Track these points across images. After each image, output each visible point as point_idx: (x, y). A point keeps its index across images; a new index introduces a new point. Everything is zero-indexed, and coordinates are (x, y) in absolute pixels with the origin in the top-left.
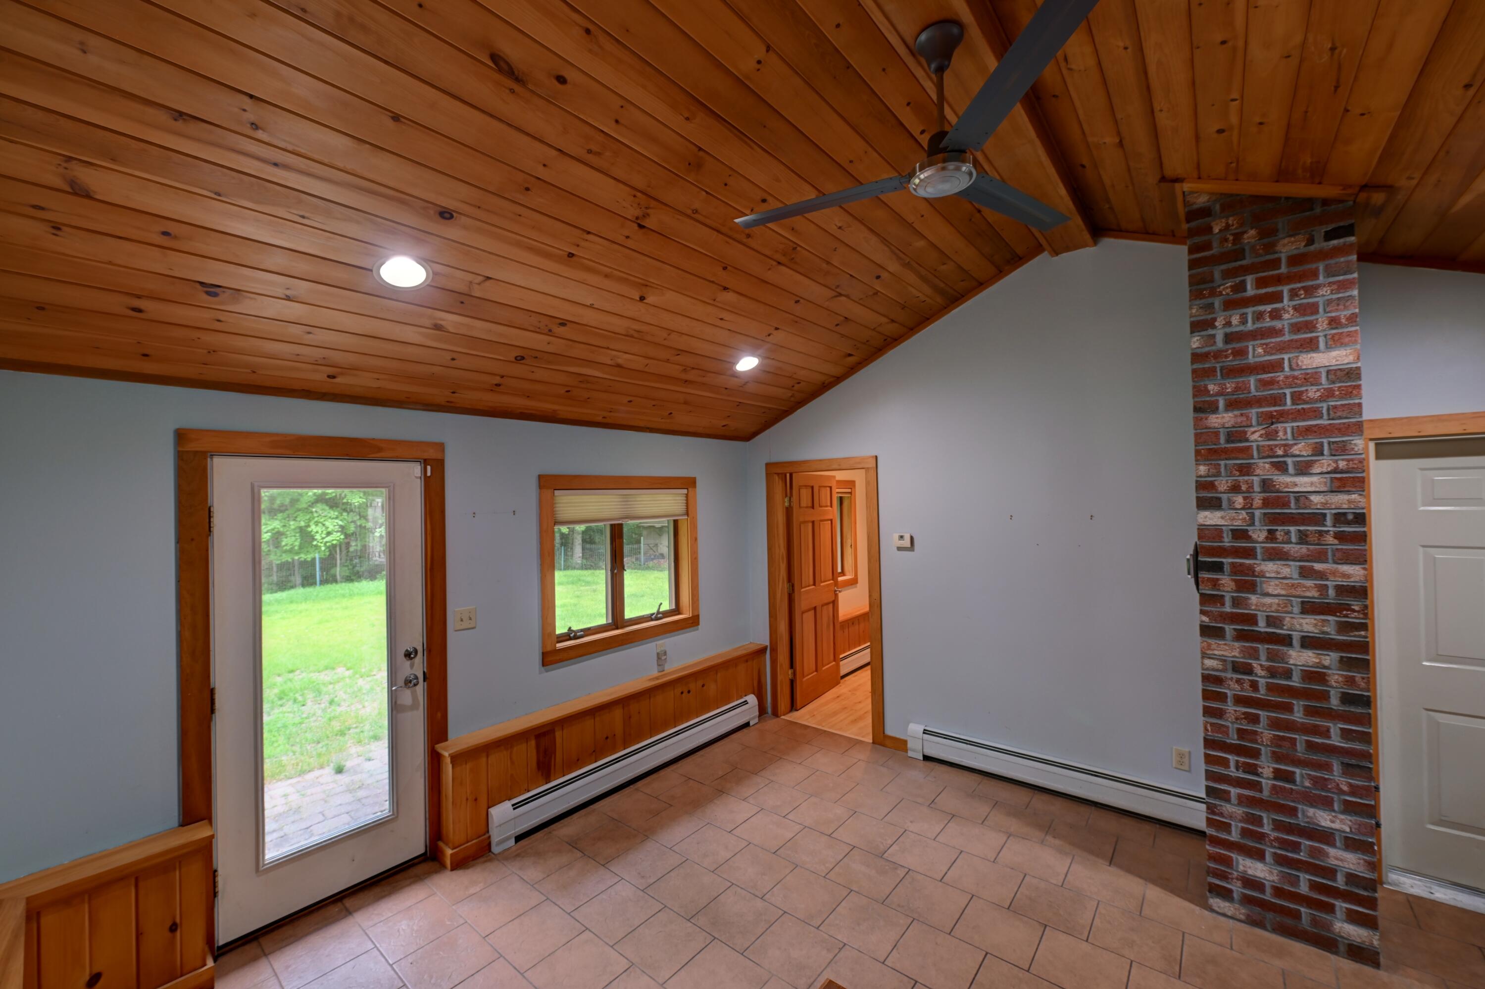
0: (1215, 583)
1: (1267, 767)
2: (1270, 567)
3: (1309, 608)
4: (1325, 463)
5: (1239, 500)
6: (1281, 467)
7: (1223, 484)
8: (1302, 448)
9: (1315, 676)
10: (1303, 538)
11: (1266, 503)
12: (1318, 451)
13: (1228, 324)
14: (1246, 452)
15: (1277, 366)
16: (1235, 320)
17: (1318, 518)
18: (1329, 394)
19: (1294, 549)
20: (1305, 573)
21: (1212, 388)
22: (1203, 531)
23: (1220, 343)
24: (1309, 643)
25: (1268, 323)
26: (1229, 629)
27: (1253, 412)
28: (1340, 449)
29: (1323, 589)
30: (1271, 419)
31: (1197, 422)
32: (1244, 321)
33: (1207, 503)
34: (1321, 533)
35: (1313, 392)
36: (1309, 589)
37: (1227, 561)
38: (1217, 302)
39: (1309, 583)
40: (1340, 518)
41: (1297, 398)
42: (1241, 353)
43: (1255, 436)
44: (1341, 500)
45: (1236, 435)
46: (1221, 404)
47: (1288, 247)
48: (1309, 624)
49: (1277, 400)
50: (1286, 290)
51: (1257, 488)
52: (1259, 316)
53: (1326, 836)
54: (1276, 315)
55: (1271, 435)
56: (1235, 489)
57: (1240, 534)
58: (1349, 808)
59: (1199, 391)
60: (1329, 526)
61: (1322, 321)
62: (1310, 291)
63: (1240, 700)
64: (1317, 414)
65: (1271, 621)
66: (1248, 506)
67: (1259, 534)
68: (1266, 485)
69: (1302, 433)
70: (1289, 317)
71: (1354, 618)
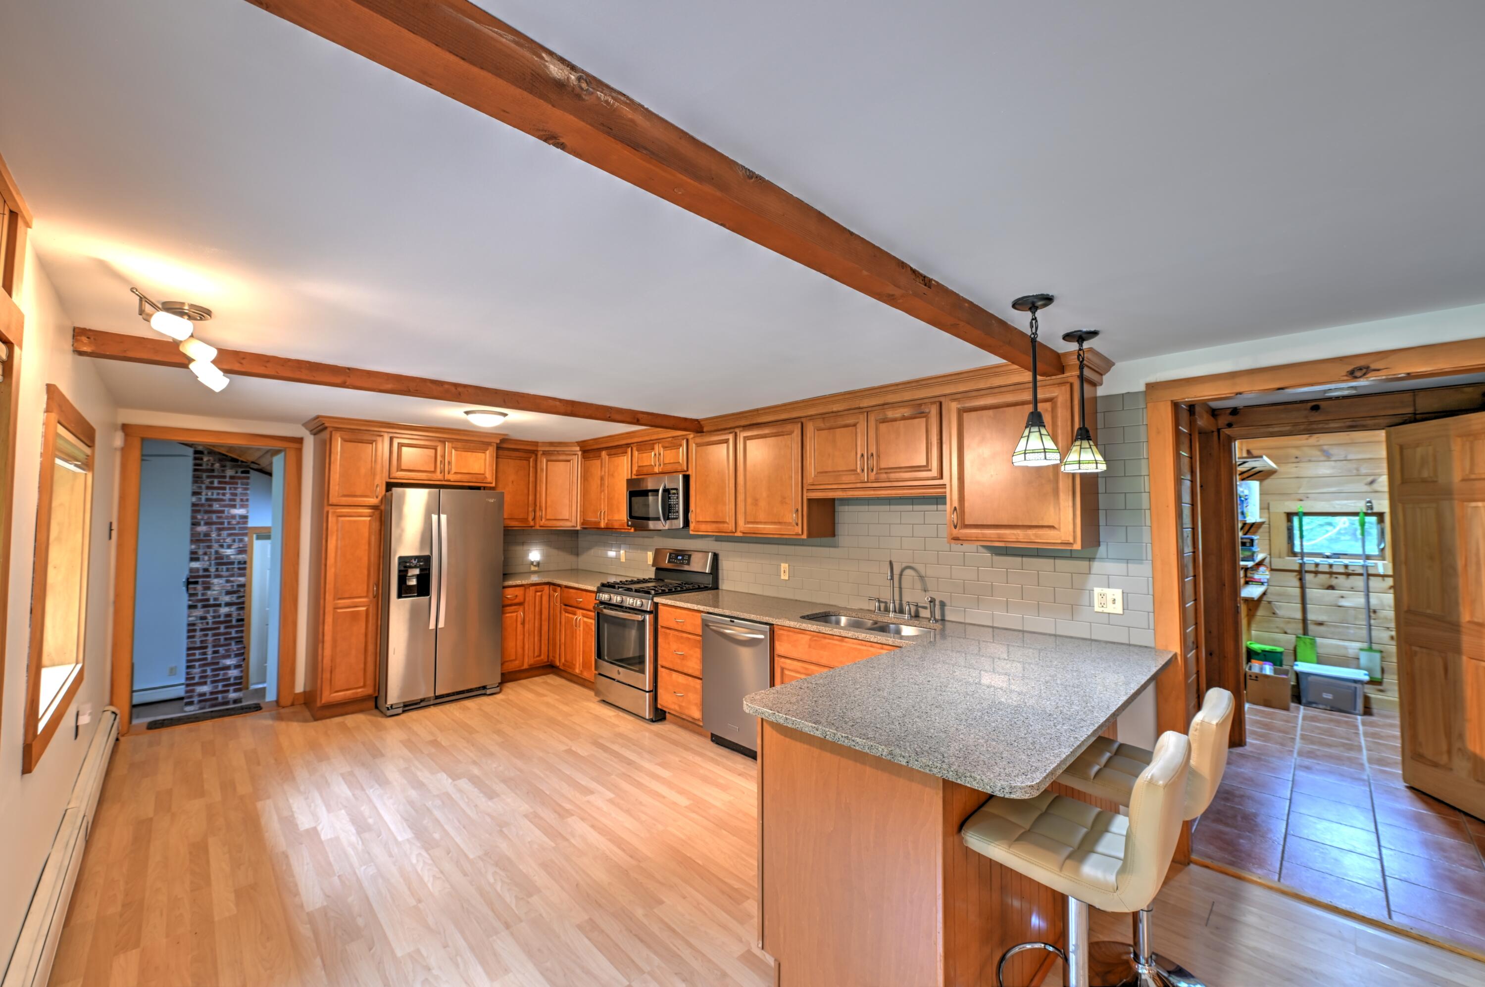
0: (195, 589)
1: (210, 651)
2: (216, 581)
3: (228, 593)
4: (236, 545)
5: (206, 558)
6: (222, 546)
7: (201, 552)
8: (229, 540)
9: (228, 615)
10: (228, 570)
11: (216, 558)
12: (234, 541)
13: (207, 495)
14: (210, 541)
15: (223, 512)
16: (210, 494)
17: (232, 563)
18: (238, 523)
19: (225, 573)
20: (228, 581)
21: (199, 517)
22: (192, 570)
23: (203, 501)
24: (228, 604)
25: (221, 497)
26: (200, 605)
27: (214, 527)
28: (241, 541)
29: (232, 586)
30: (220, 530)
31: (192, 529)
32: (212, 494)
33: (192, 559)
34: (233, 568)
35: (234, 522)
36: (228, 587)
37: (200, 580)
38: (204, 486)
39: (229, 584)
40: (239, 563)
41: (229, 523)
42: (211, 506)
43: (214, 535)
44: (241, 557)
45: (207, 535)
46: (202, 523)
47: (229, 472)
48: (227, 599)
49: (222, 523)
50: (228, 487)
51: (213, 553)
52: (218, 494)
53: (228, 668)
54: (224, 494)
55: (219, 535)
56: (205, 554)
57: (206, 570)
58: (237, 655)
59: (193, 518)
60: (236, 566)
61: (238, 498)
62: (236, 489)
63: (202, 630)
64: (234, 529)
65: (215, 599)
66: (209, 560)
67: (213, 569)
68: (217, 552)
69: (230, 535)
70: (228, 496)
71: (241, 594)
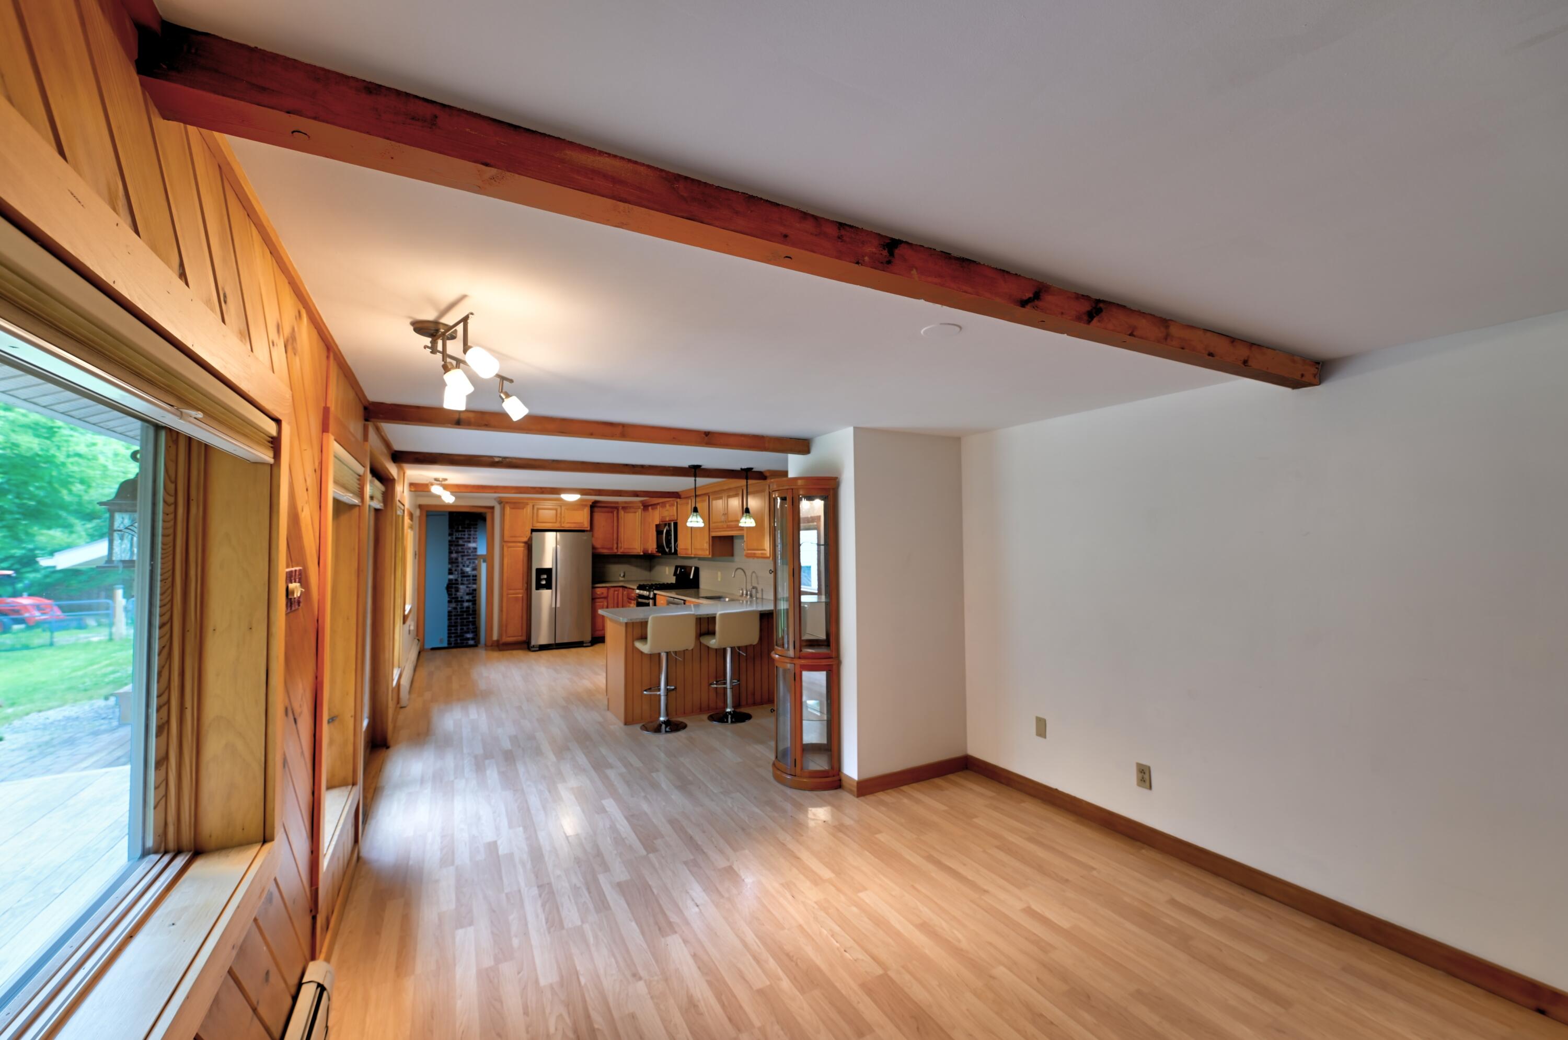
0: (451, 591)
1: (459, 628)
2: (461, 587)
3: (468, 594)
4: (471, 565)
5: (456, 573)
6: (464, 566)
7: (454, 569)
8: (467, 562)
9: (468, 608)
10: (467, 580)
11: (461, 573)
12: (470, 563)
13: (456, 535)
14: (458, 563)
15: (464, 545)
16: (457, 534)
17: (469, 576)
18: (472, 552)
19: (465, 582)
20: (467, 587)
21: (452, 548)
22: (450, 580)
23: (454, 539)
24: (468, 601)
25: (463, 536)
26: (453, 600)
27: (460, 554)
28: (474, 563)
29: (470, 590)
30: (462, 556)
31: (449, 556)
32: (459, 535)
33: (450, 573)
34: (470, 579)
35: (470, 551)
36: (468, 590)
37: (454, 586)
38: (454, 530)
39: (468, 589)
40: (473, 576)
41: (467, 552)
42: (458, 542)
43: (460, 559)
44: (474, 573)
45: (457, 559)
46: (454, 552)
47: (467, 522)
48: (467, 597)
49: (464, 552)
50: (466, 530)
51: (460, 570)
52: (461, 535)
53: (468, 639)
54: (464, 535)
55: (462, 559)
56: (456, 570)
57: (456, 580)
58: (472, 632)
59: (450, 549)
60: (471, 578)
61: (472, 537)
62: (470, 531)
63: (455, 615)
64: (470, 555)
65: (462, 598)
66: (458, 574)
67: (460, 579)
68: (462, 570)
69: (468, 559)
70: (466, 536)
71: (474, 595)
